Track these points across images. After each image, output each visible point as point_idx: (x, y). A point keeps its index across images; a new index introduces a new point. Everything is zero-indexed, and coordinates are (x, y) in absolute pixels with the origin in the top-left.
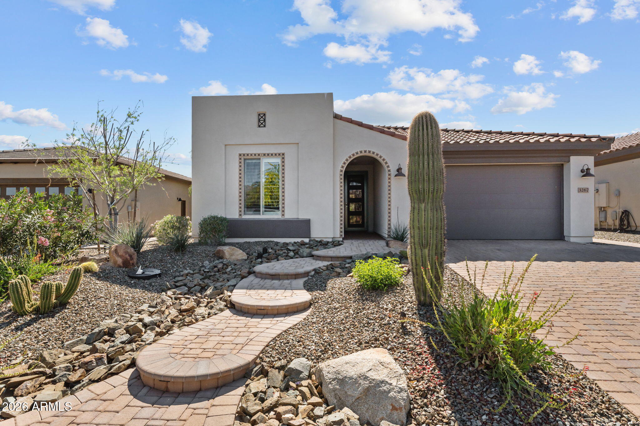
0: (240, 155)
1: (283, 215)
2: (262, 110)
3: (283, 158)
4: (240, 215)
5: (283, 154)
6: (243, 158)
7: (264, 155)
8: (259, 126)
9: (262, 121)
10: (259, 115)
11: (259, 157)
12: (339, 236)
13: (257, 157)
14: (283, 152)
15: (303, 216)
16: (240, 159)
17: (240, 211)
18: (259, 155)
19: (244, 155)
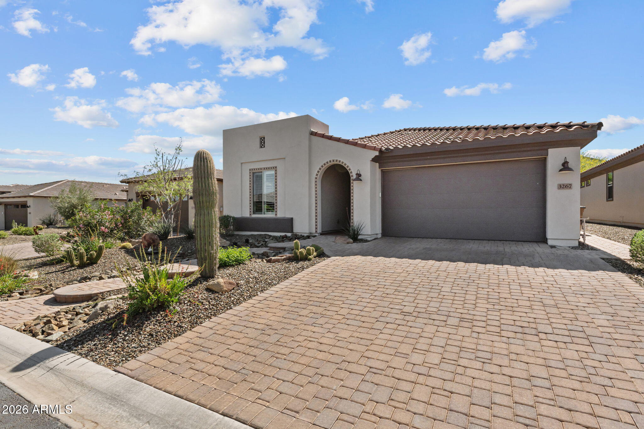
0: (250, 170)
1: (276, 215)
2: (262, 135)
3: (276, 170)
4: (250, 215)
5: (276, 167)
6: (251, 172)
7: (264, 169)
8: (261, 147)
9: (262, 142)
10: (261, 139)
11: (261, 171)
12: (315, 232)
13: (260, 171)
14: (275, 165)
15: (288, 216)
16: (250, 173)
17: (250, 212)
18: (261, 169)
19: (252, 170)
